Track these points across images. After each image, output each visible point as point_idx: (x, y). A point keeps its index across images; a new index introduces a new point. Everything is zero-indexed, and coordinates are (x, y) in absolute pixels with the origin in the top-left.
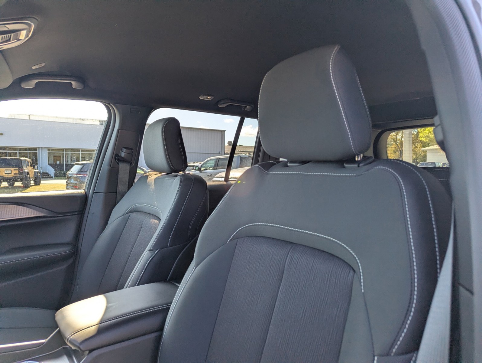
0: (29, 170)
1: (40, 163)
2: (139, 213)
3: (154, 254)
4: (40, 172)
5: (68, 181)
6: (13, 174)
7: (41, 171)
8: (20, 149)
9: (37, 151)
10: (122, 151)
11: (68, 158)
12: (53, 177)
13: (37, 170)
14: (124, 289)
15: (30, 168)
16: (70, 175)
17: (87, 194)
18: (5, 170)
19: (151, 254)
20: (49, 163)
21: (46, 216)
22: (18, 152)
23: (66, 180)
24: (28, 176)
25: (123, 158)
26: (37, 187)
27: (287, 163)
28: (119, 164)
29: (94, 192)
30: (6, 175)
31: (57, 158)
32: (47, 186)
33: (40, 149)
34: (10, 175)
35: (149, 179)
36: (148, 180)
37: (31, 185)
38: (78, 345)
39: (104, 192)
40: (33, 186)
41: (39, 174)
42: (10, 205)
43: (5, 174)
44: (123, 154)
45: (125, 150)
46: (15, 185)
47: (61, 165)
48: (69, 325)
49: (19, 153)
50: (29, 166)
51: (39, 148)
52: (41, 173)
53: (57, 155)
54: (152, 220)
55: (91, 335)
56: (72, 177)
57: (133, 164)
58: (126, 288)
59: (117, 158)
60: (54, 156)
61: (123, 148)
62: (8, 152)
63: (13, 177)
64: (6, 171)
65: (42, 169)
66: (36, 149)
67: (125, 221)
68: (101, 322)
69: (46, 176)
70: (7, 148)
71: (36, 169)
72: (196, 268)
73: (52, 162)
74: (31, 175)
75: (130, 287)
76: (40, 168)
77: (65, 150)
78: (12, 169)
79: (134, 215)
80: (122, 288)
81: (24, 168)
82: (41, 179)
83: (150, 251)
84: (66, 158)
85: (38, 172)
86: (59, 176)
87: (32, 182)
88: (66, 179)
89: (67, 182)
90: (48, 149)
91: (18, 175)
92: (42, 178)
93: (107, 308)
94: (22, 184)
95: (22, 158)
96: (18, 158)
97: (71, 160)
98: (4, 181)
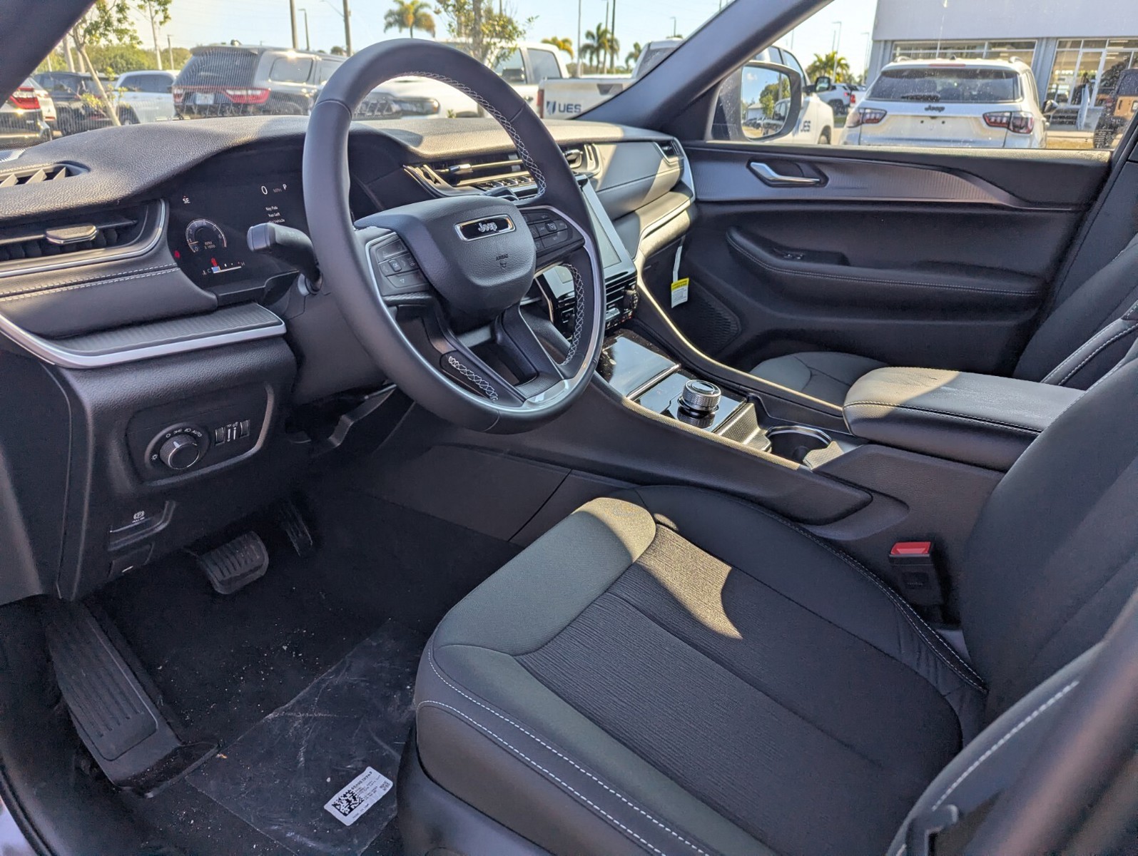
3: (1129, 329)
14: (1040, 384)
17: (1113, 163)
19: (1123, 327)
21: (1005, 206)
29: (1127, 160)
38: (850, 421)
42: (934, 171)
80: (1038, 380)
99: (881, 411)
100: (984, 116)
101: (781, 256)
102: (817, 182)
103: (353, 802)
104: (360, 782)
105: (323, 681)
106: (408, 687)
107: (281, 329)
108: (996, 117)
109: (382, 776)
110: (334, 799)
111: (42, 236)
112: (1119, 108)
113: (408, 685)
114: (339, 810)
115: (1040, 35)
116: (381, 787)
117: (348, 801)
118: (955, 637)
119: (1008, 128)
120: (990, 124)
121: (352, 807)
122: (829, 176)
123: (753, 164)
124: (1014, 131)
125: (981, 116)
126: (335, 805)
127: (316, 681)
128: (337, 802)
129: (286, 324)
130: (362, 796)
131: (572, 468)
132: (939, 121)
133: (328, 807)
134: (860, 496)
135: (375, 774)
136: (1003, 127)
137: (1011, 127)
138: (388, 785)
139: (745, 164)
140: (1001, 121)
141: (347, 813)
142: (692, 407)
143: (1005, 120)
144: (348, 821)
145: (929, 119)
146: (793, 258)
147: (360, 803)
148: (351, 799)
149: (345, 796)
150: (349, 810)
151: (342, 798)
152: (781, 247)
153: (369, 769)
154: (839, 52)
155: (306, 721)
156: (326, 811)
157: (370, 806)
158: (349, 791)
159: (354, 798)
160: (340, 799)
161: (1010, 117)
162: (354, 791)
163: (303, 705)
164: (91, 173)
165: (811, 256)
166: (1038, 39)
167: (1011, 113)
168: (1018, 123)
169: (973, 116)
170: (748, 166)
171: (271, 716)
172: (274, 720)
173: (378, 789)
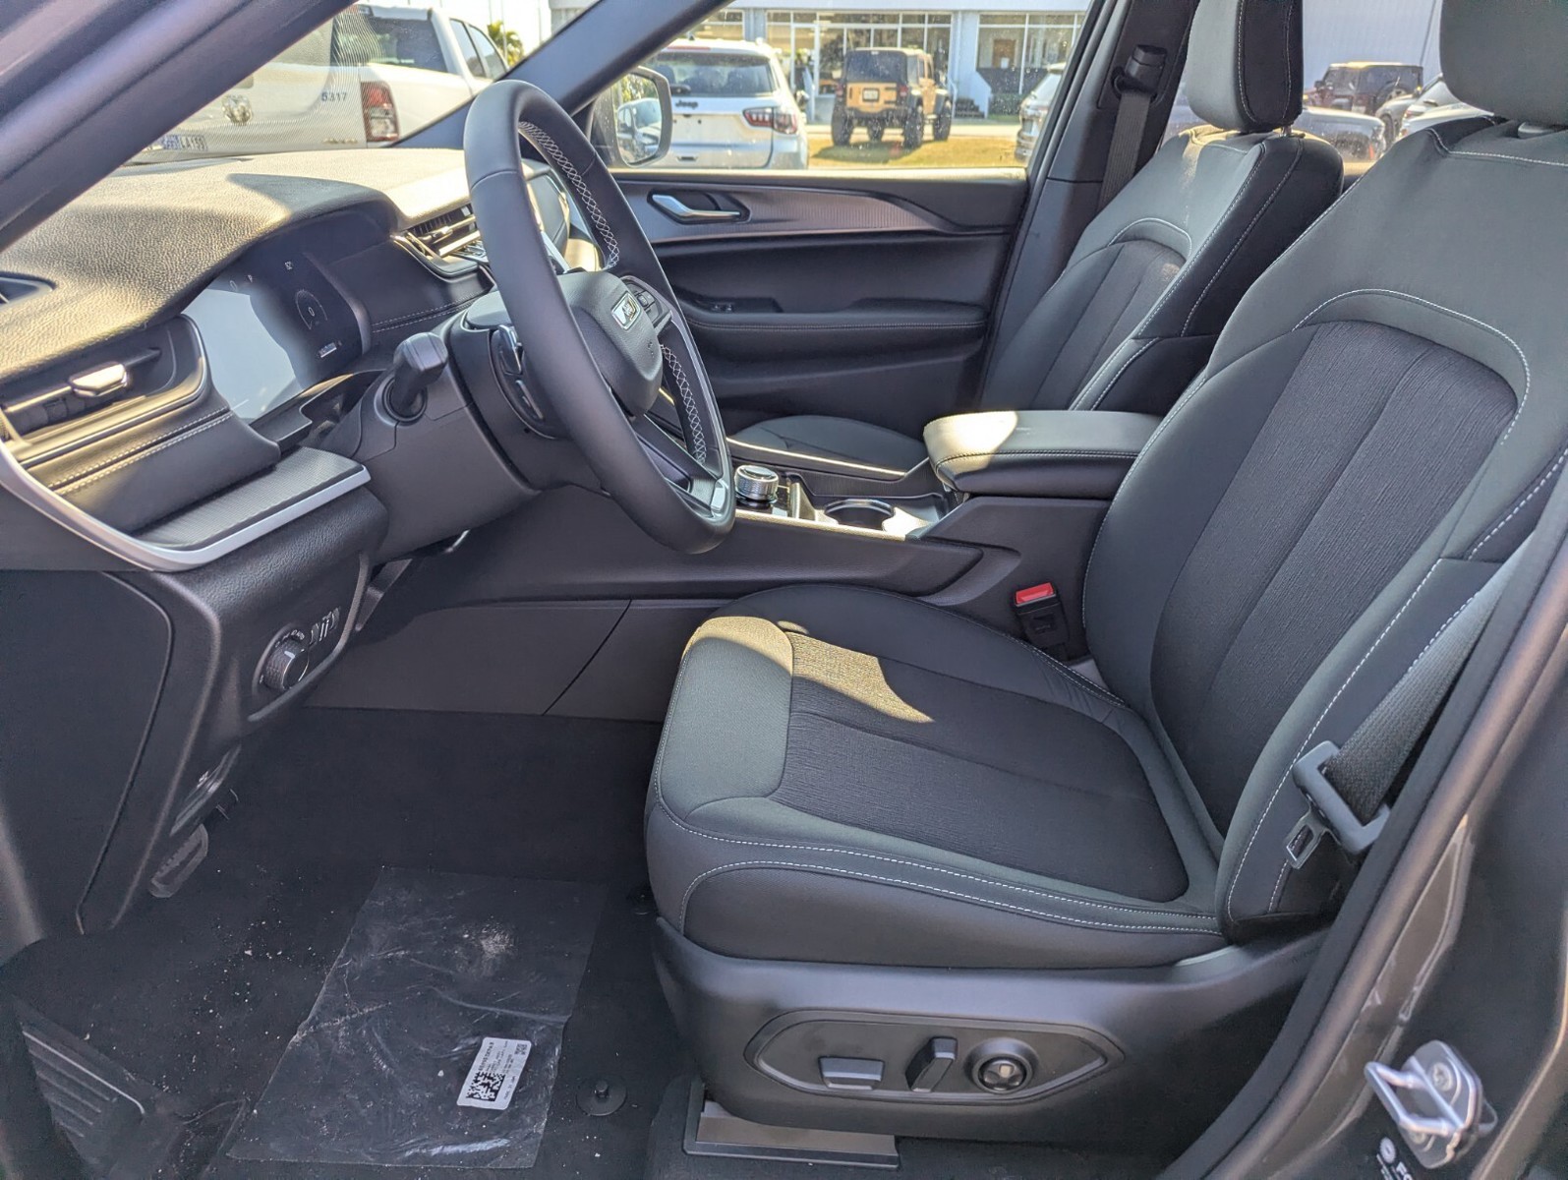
0: (923, 90)
1: (953, 67)
2: (1143, 243)
3: (1144, 348)
4: (952, 97)
5: (1023, 130)
6: (881, 102)
7: (955, 92)
8: (908, 19)
9: (951, 26)
10: (1133, 58)
11: (1034, 47)
12: (986, 115)
13: (946, 89)
14: (1069, 411)
15: (926, 82)
16: (1030, 112)
17: (1032, 182)
18: (865, 89)
19: (1137, 346)
20: (982, 66)
21: (936, 231)
22: (899, 26)
23: (1018, 128)
24: (920, 109)
25: (1132, 79)
26: (940, 146)
27: (1518, 127)
28: (1120, 97)
29: (1047, 178)
30: (868, 104)
31: (1004, 46)
32: (967, 143)
33: (960, 15)
34: (875, 104)
35: (1190, 145)
36: (1187, 149)
37: (925, 138)
38: (952, 478)
39: (1070, 179)
40: (929, 142)
41: (948, 104)
42: (867, 198)
43: (865, 100)
44: (1134, 69)
45: (1141, 55)
46: (885, 138)
47: (1012, 73)
48: (943, 444)
49: (904, 31)
50: (924, 76)
51: (956, 12)
52: (955, 99)
53: (1003, 36)
54: (1168, 265)
55: (976, 468)
56: (1034, 116)
57: (1160, 99)
58: (1073, 409)
59: (1117, 81)
60: (997, 42)
61: (1137, 49)
62: (876, 31)
63: (882, 112)
64: (866, 92)
65: (958, 87)
66: (946, 19)
67: (1110, 261)
68: (998, 452)
69: (967, 110)
70: (874, 15)
71: (941, 87)
72: (1206, 381)
73: (987, 63)
74: (929, 106)
75: (1079, 409)
76: (954, 82)
77: (1030, 17)
78: (881, 86)
79: (1131, 248)
80: (1066, 408)
81: (911, 83)
82: (953, 120)
83: (1136, 338)
84: (1028, 47)
85: (947, 98)
86: (1002, 112)
87: (928, 130)
88: (1017, 122)
89: (1019, 134)
90: (982, 16)
91: (893, 106)
92: (956, 116)
93: (1014, 434)
94: (902, 134)
95: (909, 51)
96: (899, 49)
97: (1044, 56)
98: (859, 125)
99: (981, 461)
100: (744, 113)
101: (708, 309)
102: (737, 216)
103: (492, 1083)
104: (485, 1059)
105: (342, 971)
106: (466, 936)
107: (363, 477)
108: (757, 114)
109: (509, 1041)
110: (466, 1089)
111: (68, 388)
112: (851, 96)
113: (464, 934)
114: (480, 1098)
115: (746, 5)
116: (516, 1053)
117: (483, 1084)
118: (1086, 669)
119: (772, 127)
120: (754, 122)
121: (495, 1088)
122: (750, 208)
123: (655, 197)
124: (779, 131)
125: (741, 113)
126: (471, 1096)
127: (329, 975)
128: (471, 1092)
129: (367, 468)
130: (499, 1071)
131: (631, 598)
132: (693, 121)
133: (463, 1100)
134: (970, 553)
135: (499, 1043)
136: (766, 126)
137: (776, 126)
138: (524, 1047)
139: (645, 198)
140: (764, 118)
141: (493, 1097)
142: (749, 497)
143: (767, 118)
144: (502, 1103)
145: (682, 117)
146: (723, 309)
147: (502, 1081)
148: (486, 1081)
149: (476, 1081)
150: (493, 1094)
151: (475, 1085)
152: (701, 298)
153: (487, 1041)
154: (505, 22)
155: (354, 1025)
156: (463, 1107)
157: (517, 1078)
158: (478, 1074)
159: (492, 1079)
160: (472, 1087)
161: (773, 113)
162: (484, 1071)
163: (334, 1009)
164: (57, 291)
165: (742, 304)
166: (744, 9)
167: (773, 108)
168: (781, 120)
169: (732, 113)
170: (650, 201)
171: (296, 1038)
172: (304, 1040)
173: (514, 1056)
